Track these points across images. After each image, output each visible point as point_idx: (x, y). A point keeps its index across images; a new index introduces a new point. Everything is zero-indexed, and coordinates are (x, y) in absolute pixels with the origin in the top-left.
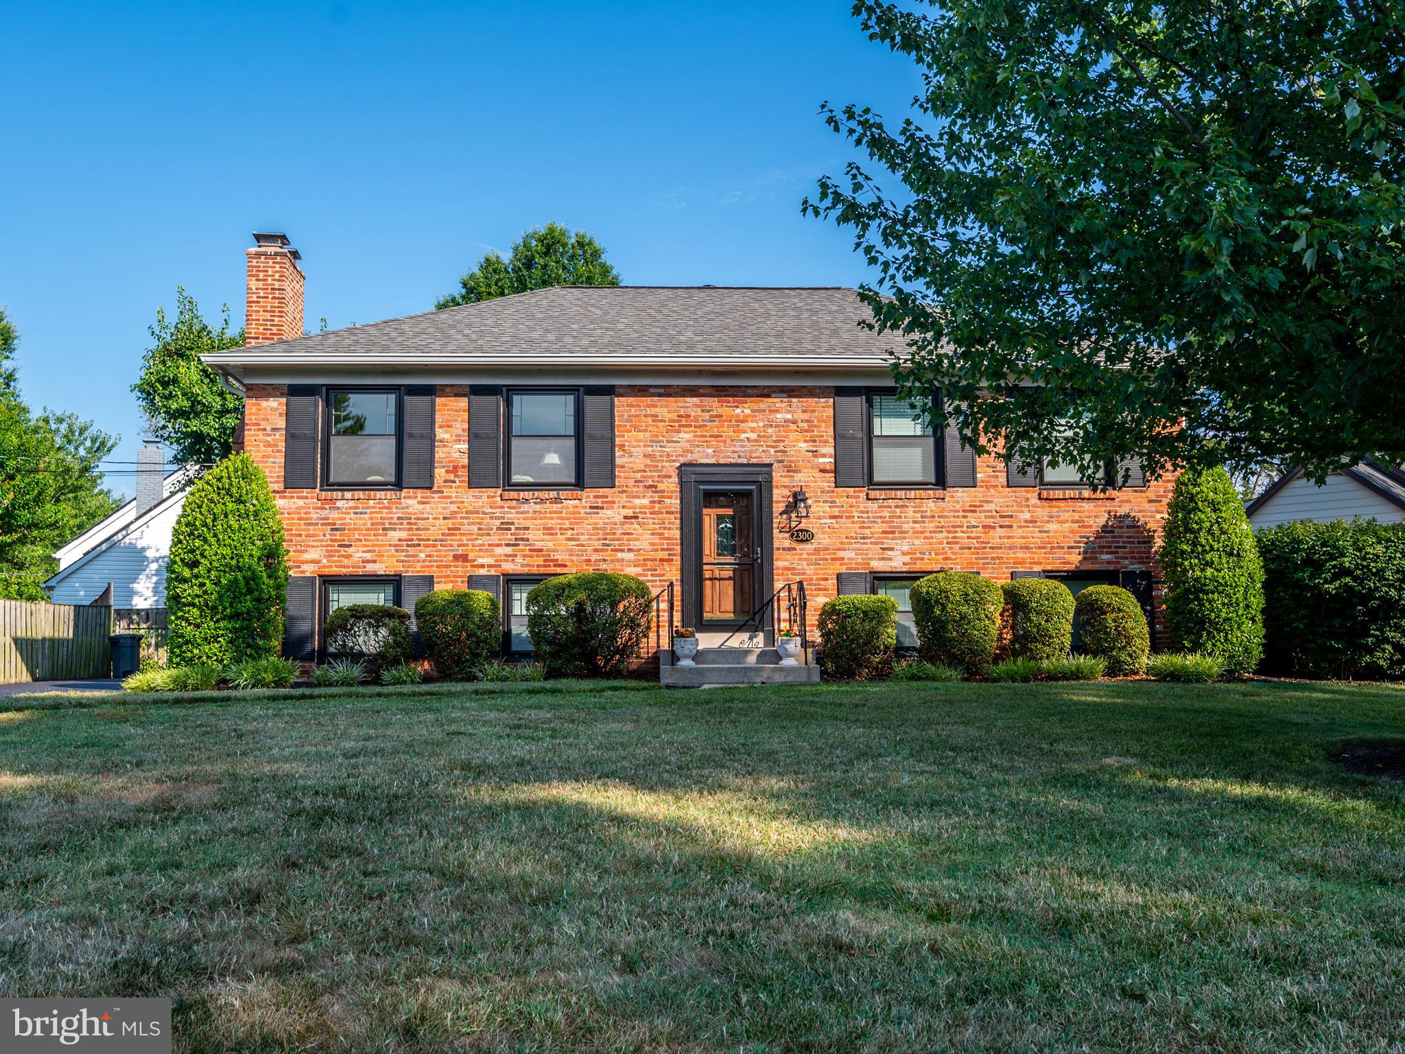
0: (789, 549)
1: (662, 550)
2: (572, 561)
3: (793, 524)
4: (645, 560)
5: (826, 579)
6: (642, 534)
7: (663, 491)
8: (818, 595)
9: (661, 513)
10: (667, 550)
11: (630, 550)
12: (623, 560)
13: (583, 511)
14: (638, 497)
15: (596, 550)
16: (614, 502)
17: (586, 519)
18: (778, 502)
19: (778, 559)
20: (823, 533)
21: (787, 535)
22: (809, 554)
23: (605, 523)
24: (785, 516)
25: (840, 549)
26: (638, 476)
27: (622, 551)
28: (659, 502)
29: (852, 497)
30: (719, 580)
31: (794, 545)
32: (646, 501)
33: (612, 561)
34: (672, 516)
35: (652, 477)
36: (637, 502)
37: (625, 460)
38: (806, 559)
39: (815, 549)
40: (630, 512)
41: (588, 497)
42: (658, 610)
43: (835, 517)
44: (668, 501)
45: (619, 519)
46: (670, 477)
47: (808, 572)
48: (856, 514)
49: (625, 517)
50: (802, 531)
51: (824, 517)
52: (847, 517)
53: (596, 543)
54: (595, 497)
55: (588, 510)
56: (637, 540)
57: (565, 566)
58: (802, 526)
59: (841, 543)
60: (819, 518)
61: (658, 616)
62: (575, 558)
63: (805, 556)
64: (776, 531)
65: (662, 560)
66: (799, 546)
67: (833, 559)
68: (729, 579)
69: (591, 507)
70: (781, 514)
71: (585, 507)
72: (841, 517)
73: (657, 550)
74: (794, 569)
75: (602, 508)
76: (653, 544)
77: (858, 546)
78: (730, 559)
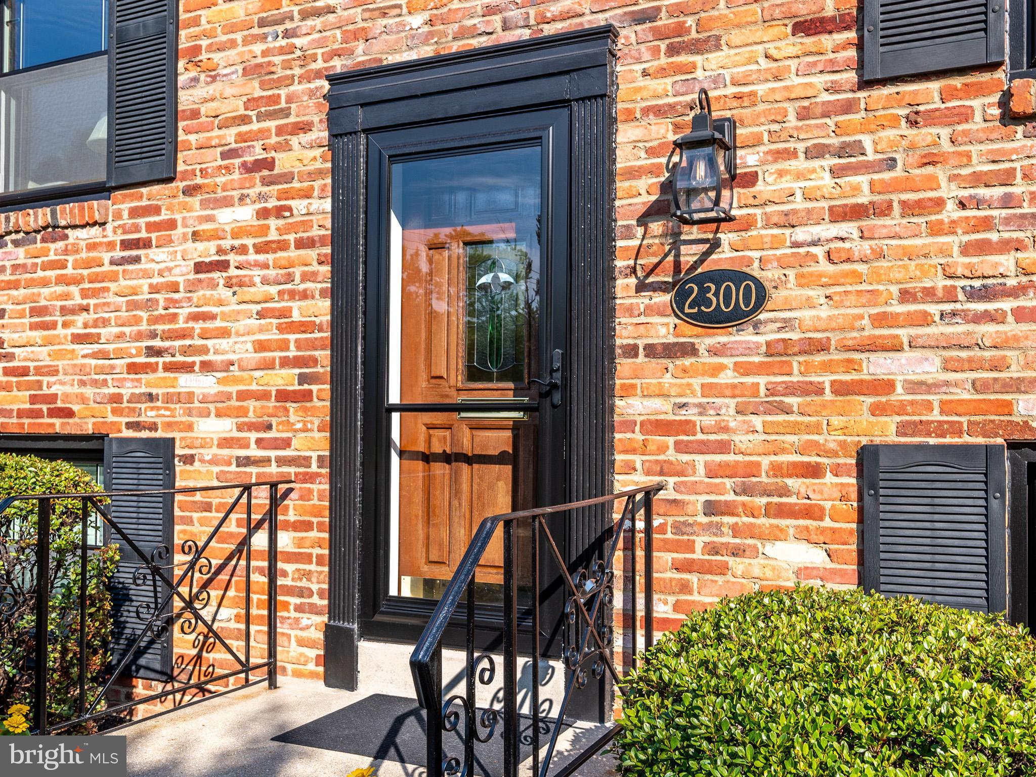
0: (671, 351)
1: (286, 363)
2: (83, 400)
3: (690, 253)
4: (243, 396)
5: (814, 471)
6: (235, 317)
7: (287, 177)
8: (777, 535)
9: (282, 246)
10: (297, 362)
11: (207, 367)
12: (190, 396)
13: (106, 257)
14: (227, 203)
15: (133, 368)
16: (171, 225)
17: (114, 278)
18: (634, 173)
19: (629, 390)
20: (804, 281)
21: (665, 298)
22: (743, 369)
23: (154, 289)
24: (656, 227)
25: (873, 347)
26: (230, 135)
27: (188, 368)
28: (279, 212)
29: (933, 118)
30: (470, 460)
31: (690, 334)
32: (245, 214)
33: (168, 399)
34: (312, 254)
35: (263, 134)
36: (226, 217)
37: (200, 92)
38: (734, 390)
39: (771, 349)
40: (207, 251)
41: (118, 216)
42: (273, 554)
43: (856, 213)
44: (300, 206)
45: (182, 273)
46: (305, 128)
47: (741, 440)
48: (949, 191)
49: (199, 268)
50: (718, 277)
51: (811, 219)
52: (909, 209)
53: (133, 347)
54: (134, 213)
55: (118, 254)
56: (224, 333)
57: (70, 413)
58: (723, 257)
59: (881, 320)
60: (789, 222)
61: (272, 573)
62: (89, 391)
63: (728, 377)
64: (624, 285)
65: (284, 396)
66: (706, 341)
67: (841, 389)
68: (500, 459)
69: (126, 245)
70: (644, 219)
71: (111, 246)
72: (884, 210)
73: (268, 366)
74: (686, 427)
75: (146, 244)
76: (261, 346)
77: (960, 329)
78: (503, 392)
